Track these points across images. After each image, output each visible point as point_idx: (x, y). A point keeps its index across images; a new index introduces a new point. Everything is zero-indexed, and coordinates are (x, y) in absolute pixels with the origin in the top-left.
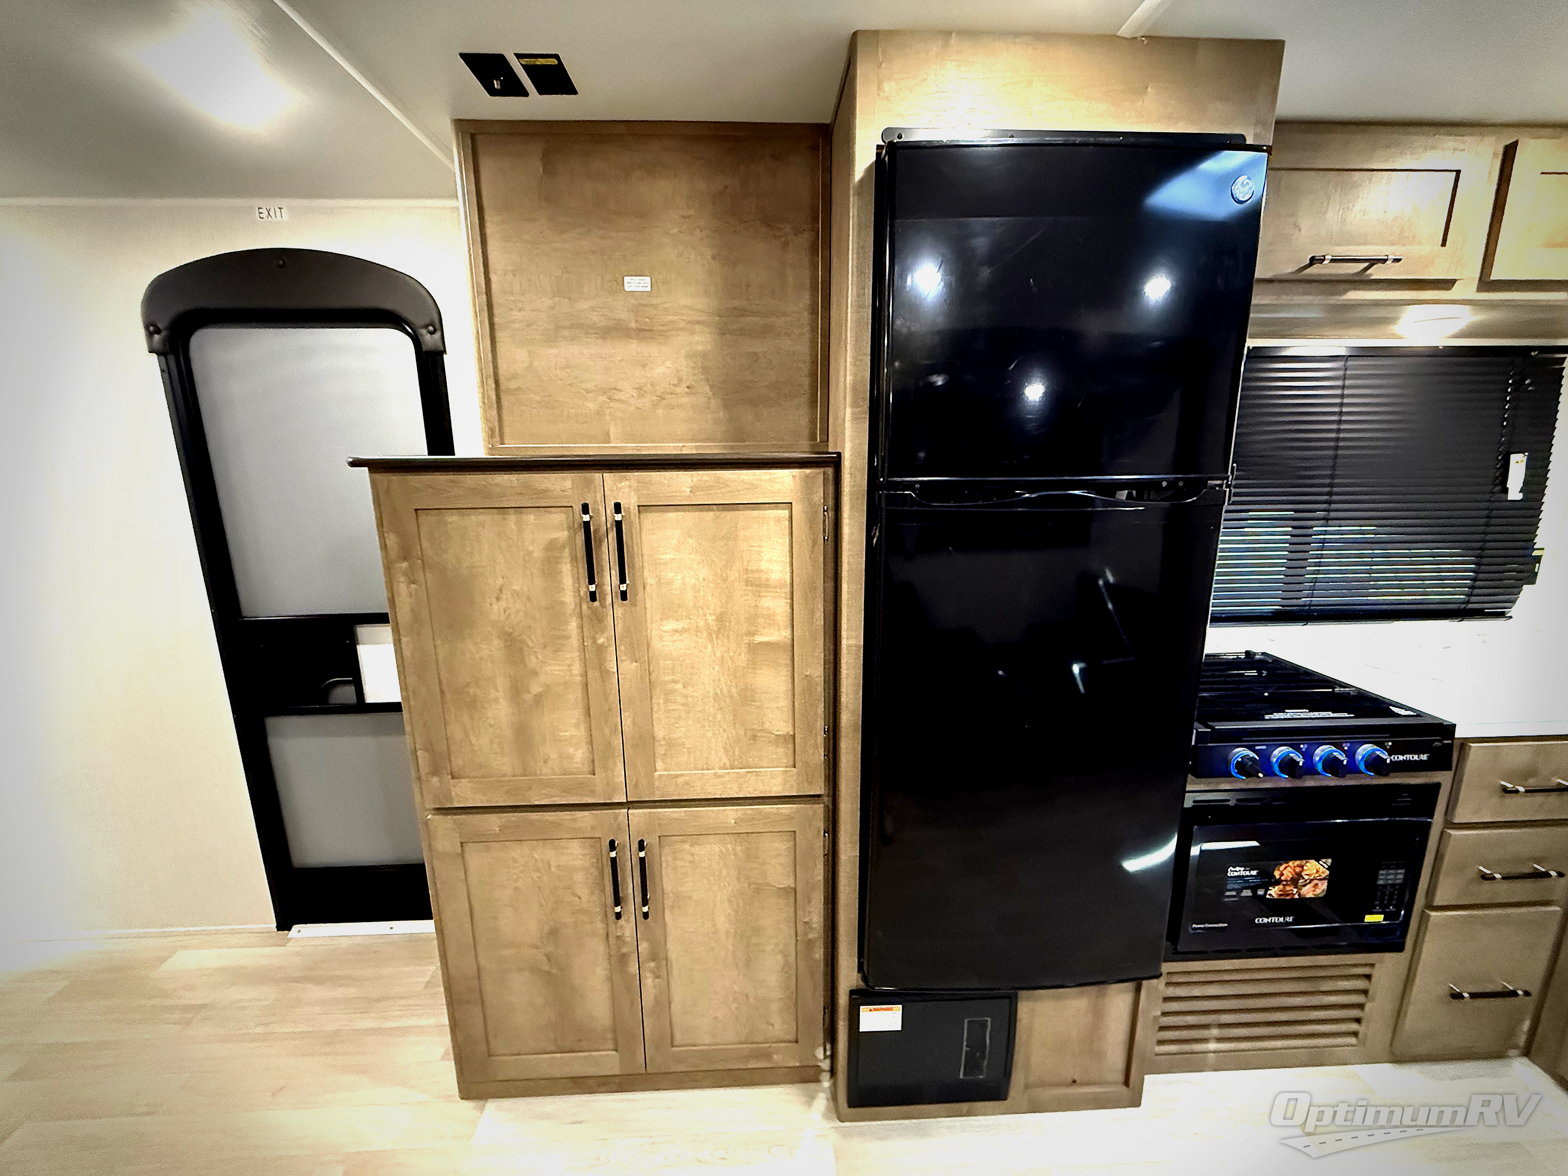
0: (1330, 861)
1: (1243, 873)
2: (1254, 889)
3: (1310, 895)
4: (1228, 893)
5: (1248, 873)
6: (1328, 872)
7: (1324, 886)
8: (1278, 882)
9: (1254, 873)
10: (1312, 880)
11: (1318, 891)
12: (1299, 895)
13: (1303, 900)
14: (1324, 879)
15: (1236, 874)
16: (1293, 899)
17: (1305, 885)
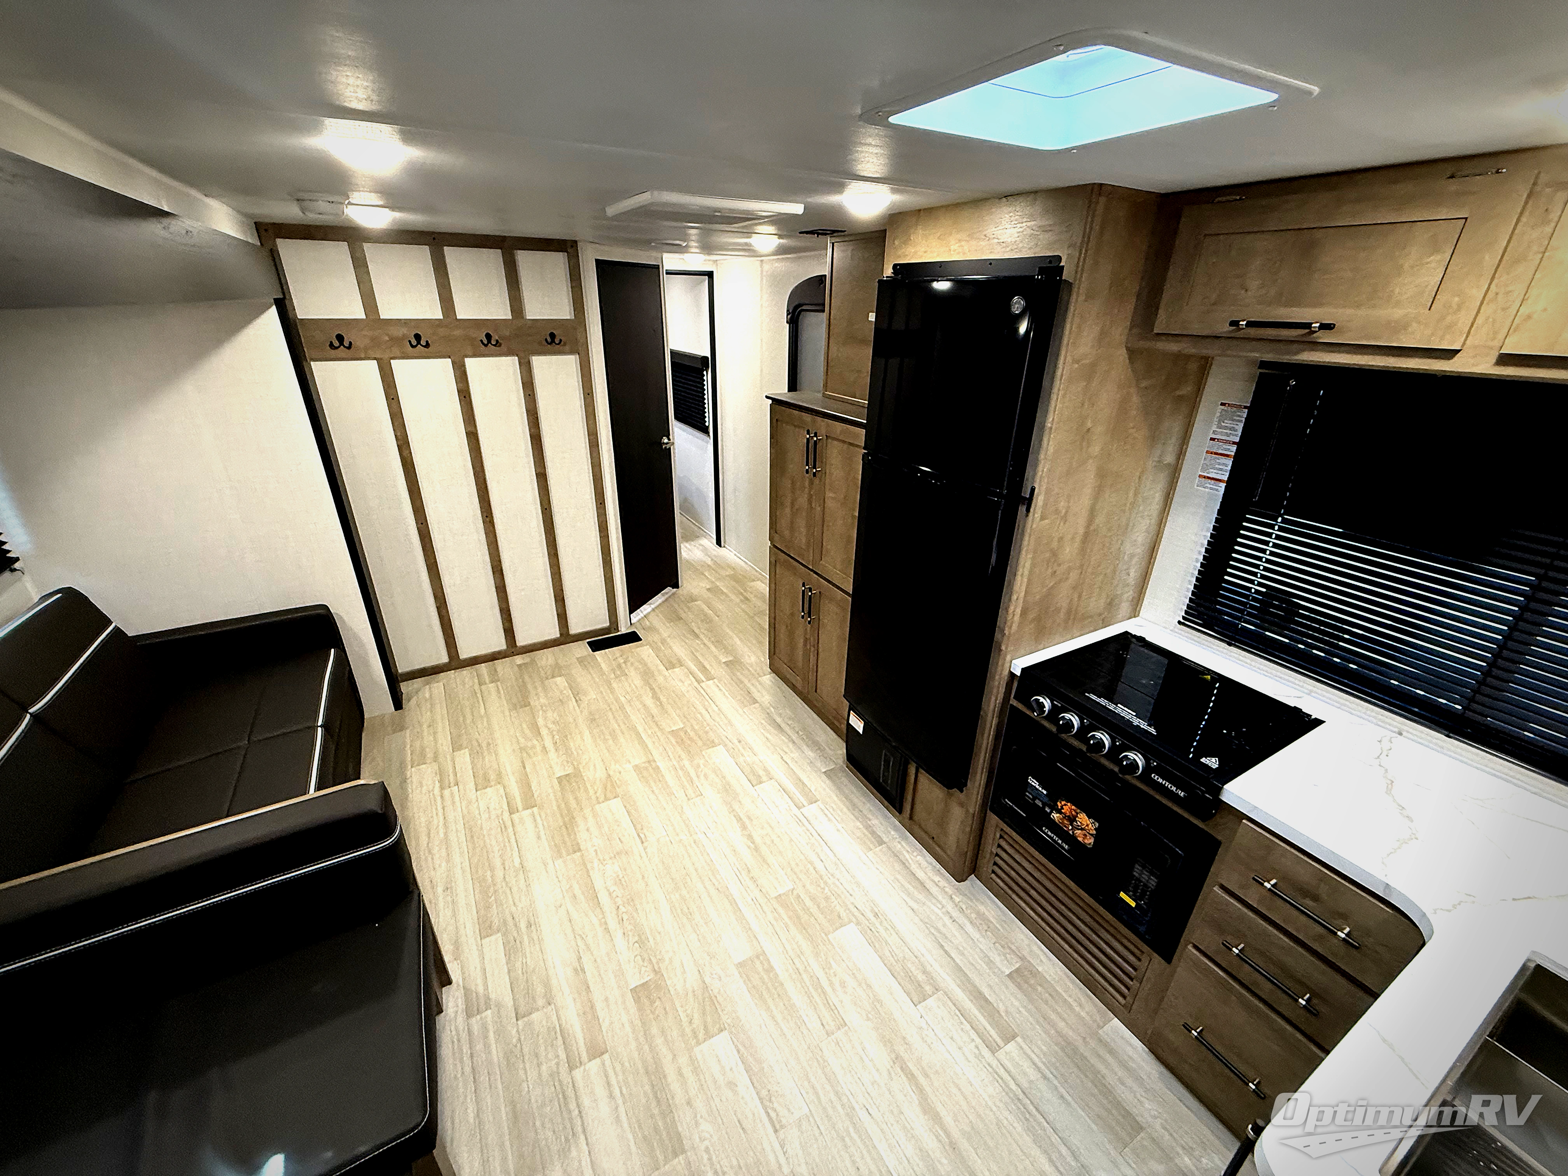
0: (1097, 825)
1: (1037, 787)
2: (1044, 804)
3: (1080, 839)
4: (1027, 794)
5: (1040, 789)
6: (1095, 832)
7: (1092, 841)
8: (1059, 811)
9: (1045, 792)
10: (1082, 829)
11: (1086, 841)
12: (1073, 832)
13: (1074, 837)
14: (1092, 835)
15: (1033, 784)
16: (1067, 832)
17: (1079, 829)
